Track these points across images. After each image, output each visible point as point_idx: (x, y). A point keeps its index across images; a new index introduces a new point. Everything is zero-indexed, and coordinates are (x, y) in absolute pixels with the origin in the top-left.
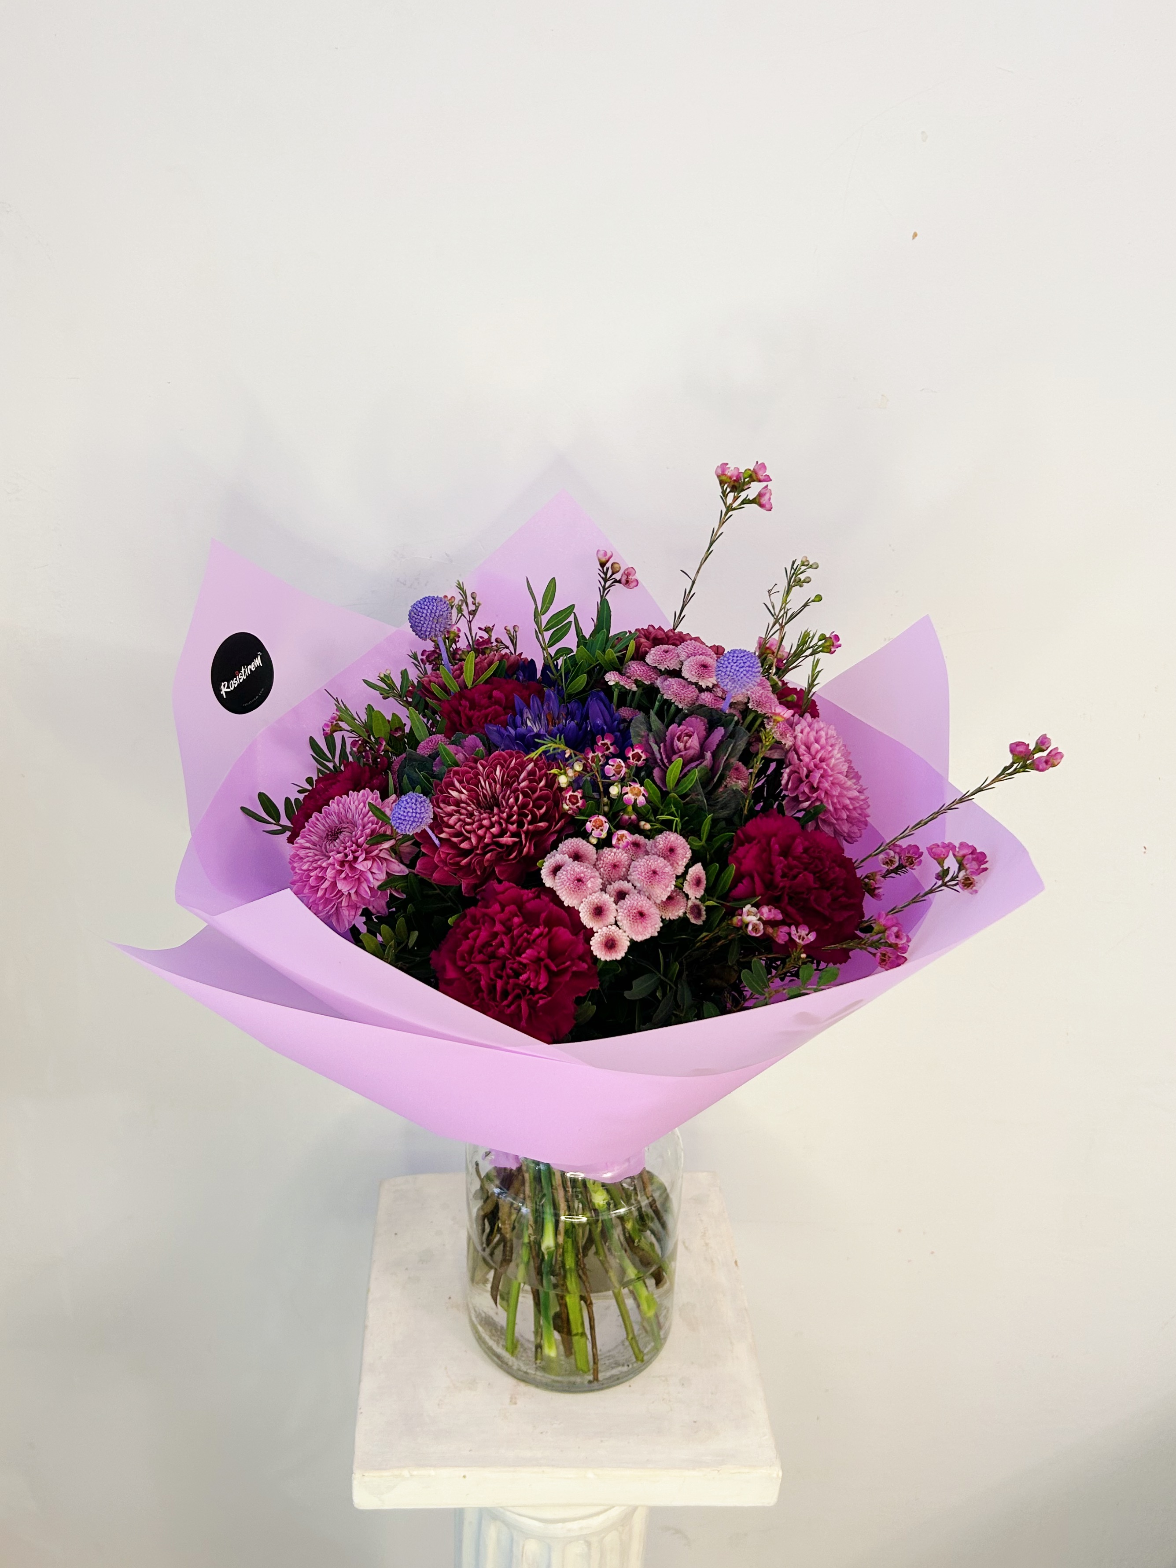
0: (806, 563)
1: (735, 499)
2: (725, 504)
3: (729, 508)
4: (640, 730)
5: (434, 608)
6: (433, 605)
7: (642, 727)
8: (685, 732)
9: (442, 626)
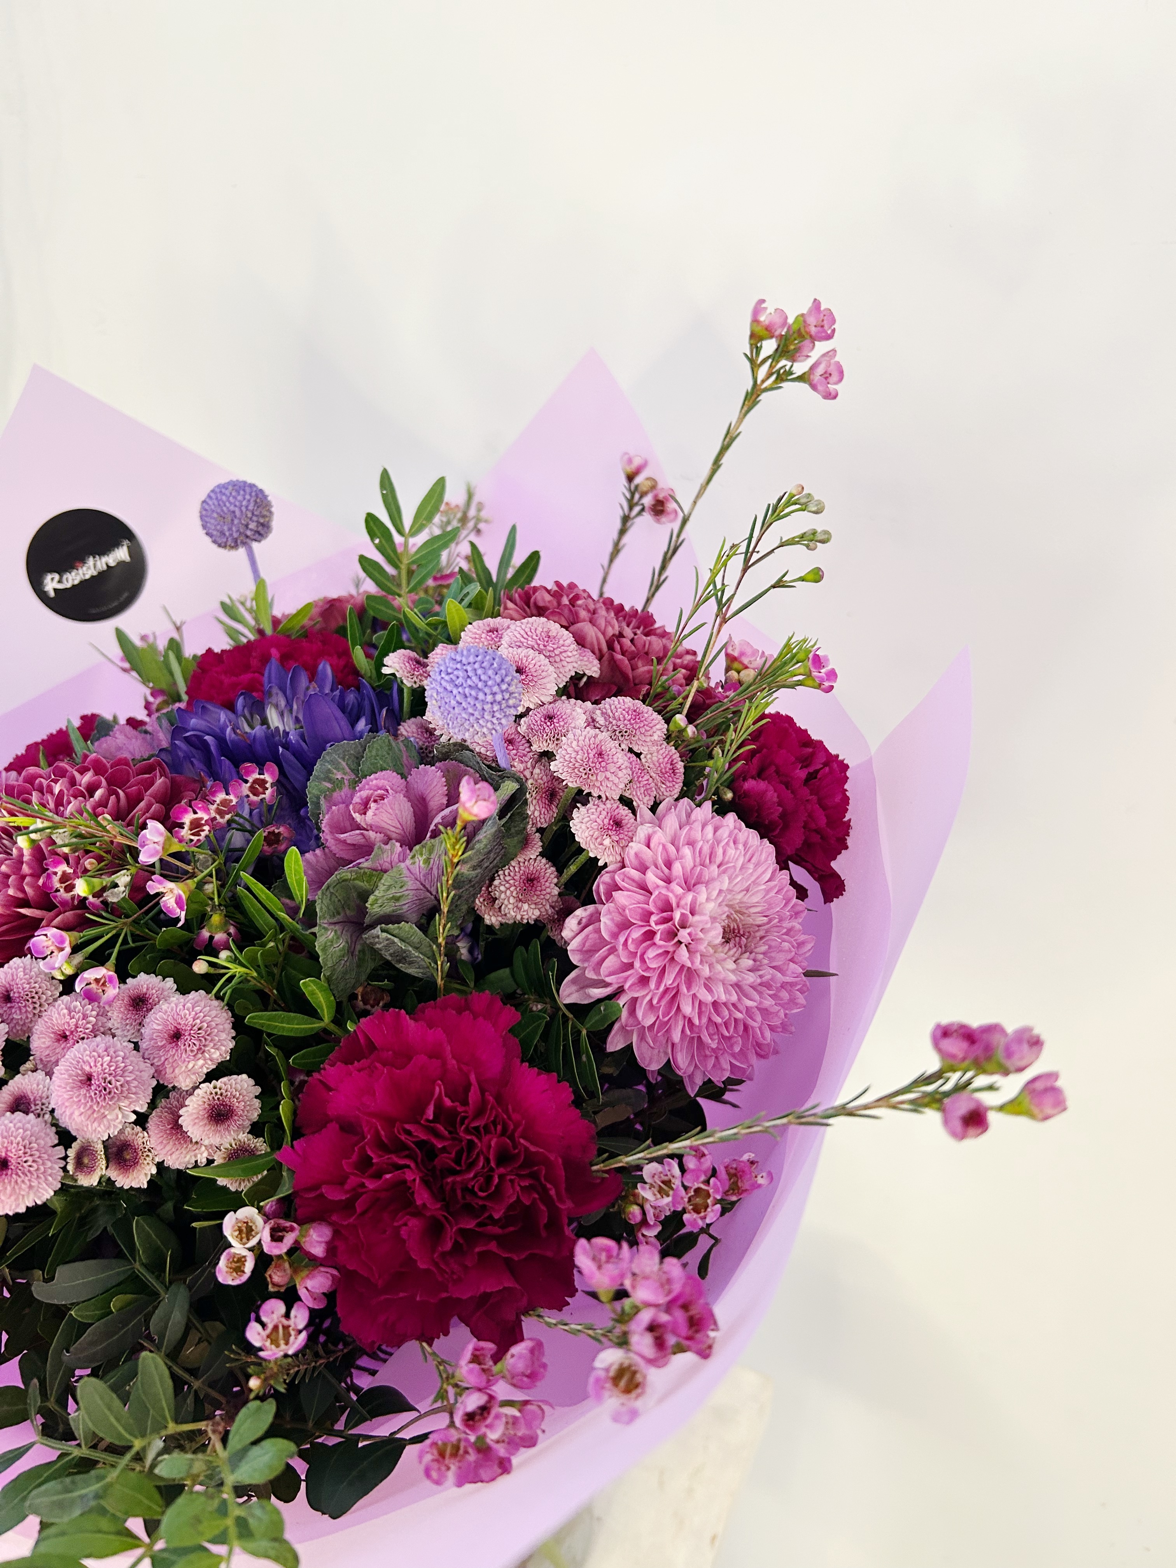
1: (772, 371)
2: (754, 378)
3: (758, 388)
4: (335, 768)
5: (224, 498)
6: (224, 494)
7: (344, 764)
8: (379, 792)
9: (234, 529)
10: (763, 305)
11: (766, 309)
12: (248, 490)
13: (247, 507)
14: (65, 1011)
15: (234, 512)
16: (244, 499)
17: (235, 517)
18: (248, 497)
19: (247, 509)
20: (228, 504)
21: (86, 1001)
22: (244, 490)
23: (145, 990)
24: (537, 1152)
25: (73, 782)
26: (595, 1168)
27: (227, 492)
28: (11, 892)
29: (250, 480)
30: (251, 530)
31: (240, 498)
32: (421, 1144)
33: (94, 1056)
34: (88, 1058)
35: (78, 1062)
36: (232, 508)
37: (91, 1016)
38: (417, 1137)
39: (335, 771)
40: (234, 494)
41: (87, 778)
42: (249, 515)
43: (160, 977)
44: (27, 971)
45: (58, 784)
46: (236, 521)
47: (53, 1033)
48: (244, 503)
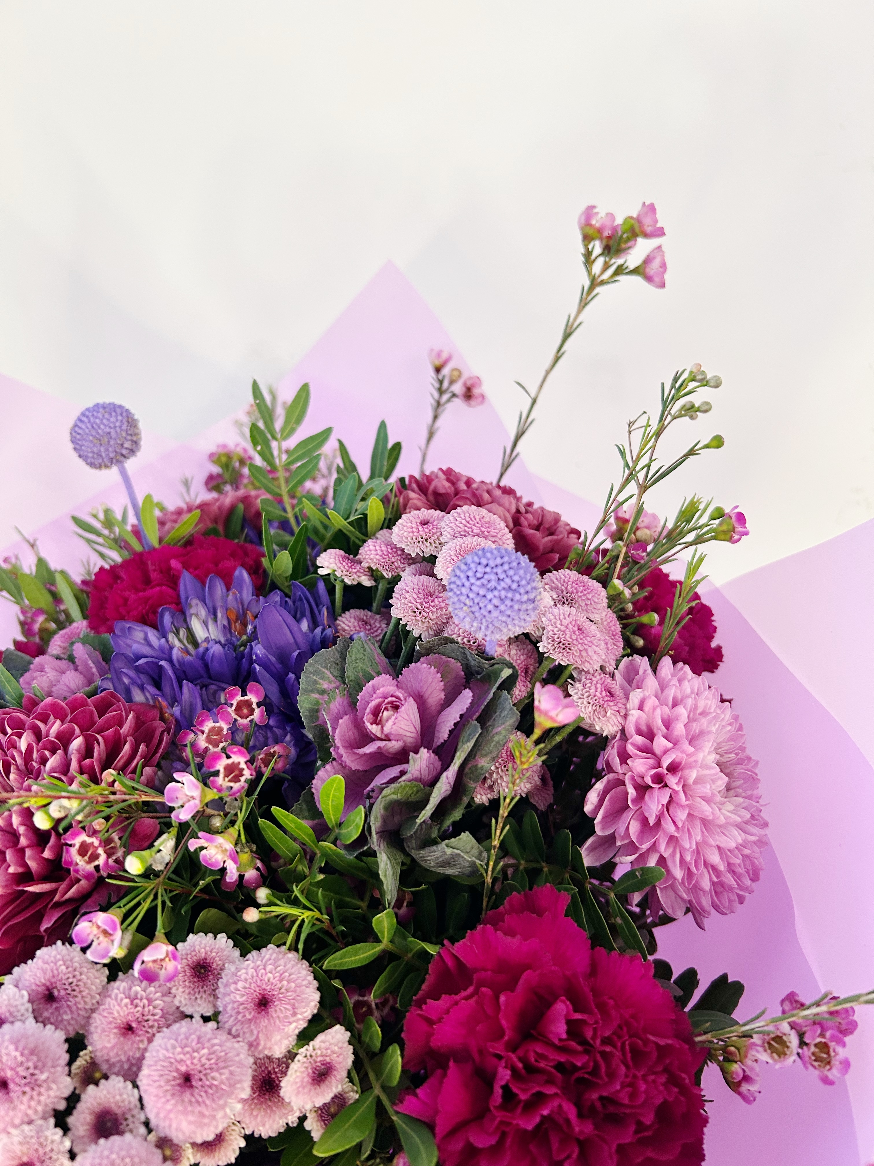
0: (699, 377)
1: (606, 267)
2: (589, 272)
3: (595, 283)
4: (321, 678)
5: (98, 421)
6: (96, 417)
7: (328, 672)
8: (390, 699)
9: (110, 449)
10: (595, 211)
11: (597, 213)
12: (118, 411)
13: (120, 427)
14: (127, 1001)
15: (109, 433)
16: (117, 420)
17: (111, 438)
18: (120, 418)
19: (121, 430)
20: (102, 426)
21: (145, 983)
22: (115, 411)
23: (203, 955)
24: (667, 1045)
25: (38, 734)
26: (698, 1039)
27: (100, 415)
28: (11, 870)
29: (118, 402)
30: (127, 448)
31: (113, 419)
32: (560, 1067)
33: (188, 1052)
34: (181, 1056)
35: (171, 1063)
36: (107, 430)
37: (156, 1000)
38: (554, 1060)
39: (321, 681)
40: (107, 416)
41: (56, 727)
42: (124, 434)
43: (210, 935)
44: (68, 963)
45: (23, 738)
46: (112, 442)
47: (116, 1027)
48: (118, 424)
